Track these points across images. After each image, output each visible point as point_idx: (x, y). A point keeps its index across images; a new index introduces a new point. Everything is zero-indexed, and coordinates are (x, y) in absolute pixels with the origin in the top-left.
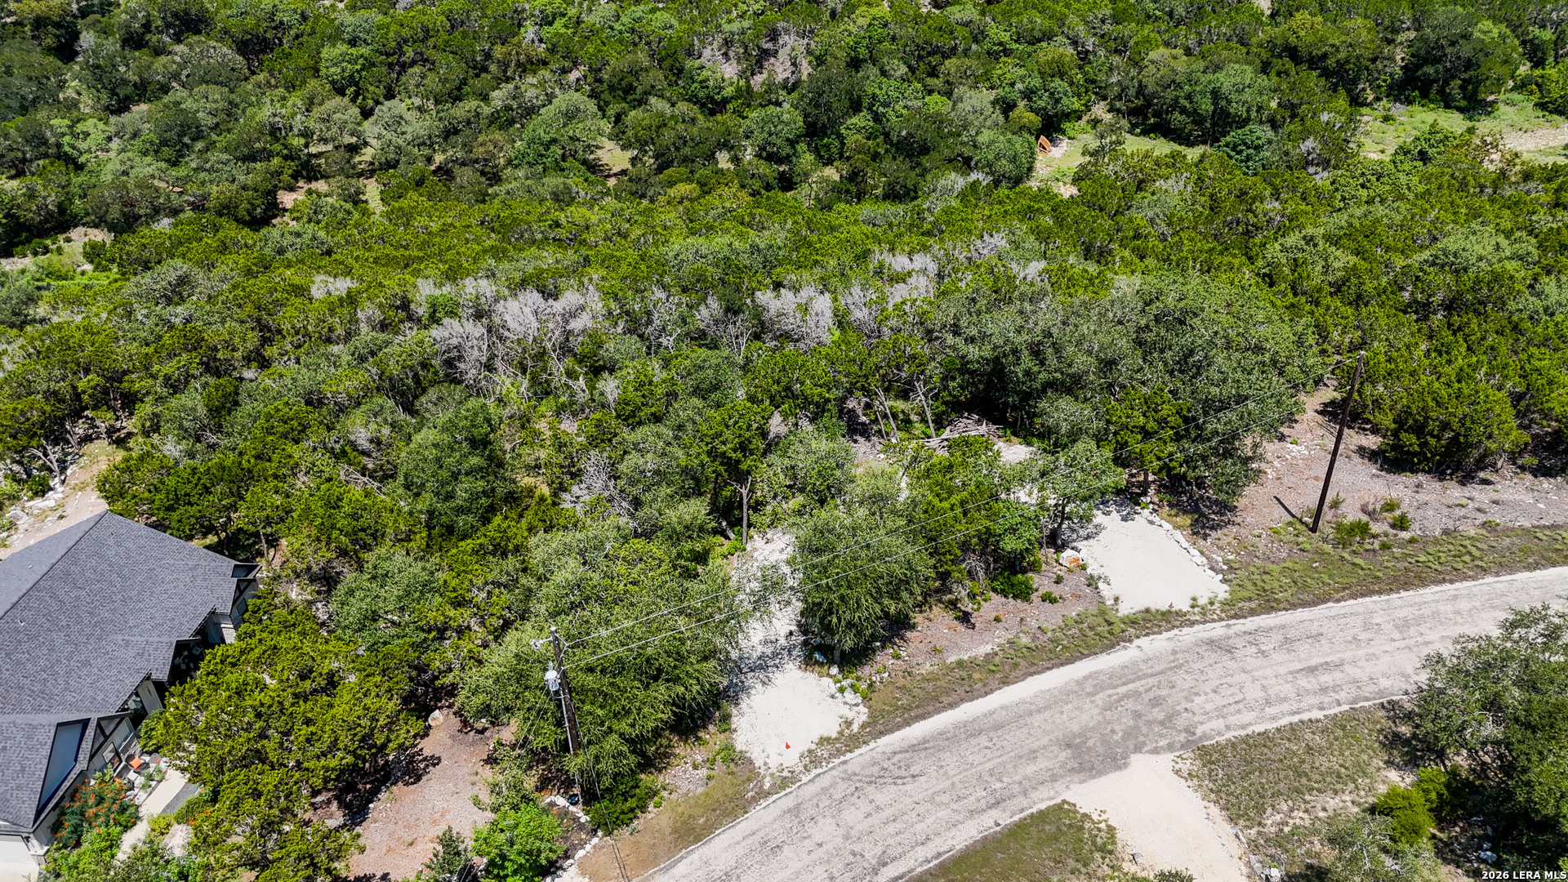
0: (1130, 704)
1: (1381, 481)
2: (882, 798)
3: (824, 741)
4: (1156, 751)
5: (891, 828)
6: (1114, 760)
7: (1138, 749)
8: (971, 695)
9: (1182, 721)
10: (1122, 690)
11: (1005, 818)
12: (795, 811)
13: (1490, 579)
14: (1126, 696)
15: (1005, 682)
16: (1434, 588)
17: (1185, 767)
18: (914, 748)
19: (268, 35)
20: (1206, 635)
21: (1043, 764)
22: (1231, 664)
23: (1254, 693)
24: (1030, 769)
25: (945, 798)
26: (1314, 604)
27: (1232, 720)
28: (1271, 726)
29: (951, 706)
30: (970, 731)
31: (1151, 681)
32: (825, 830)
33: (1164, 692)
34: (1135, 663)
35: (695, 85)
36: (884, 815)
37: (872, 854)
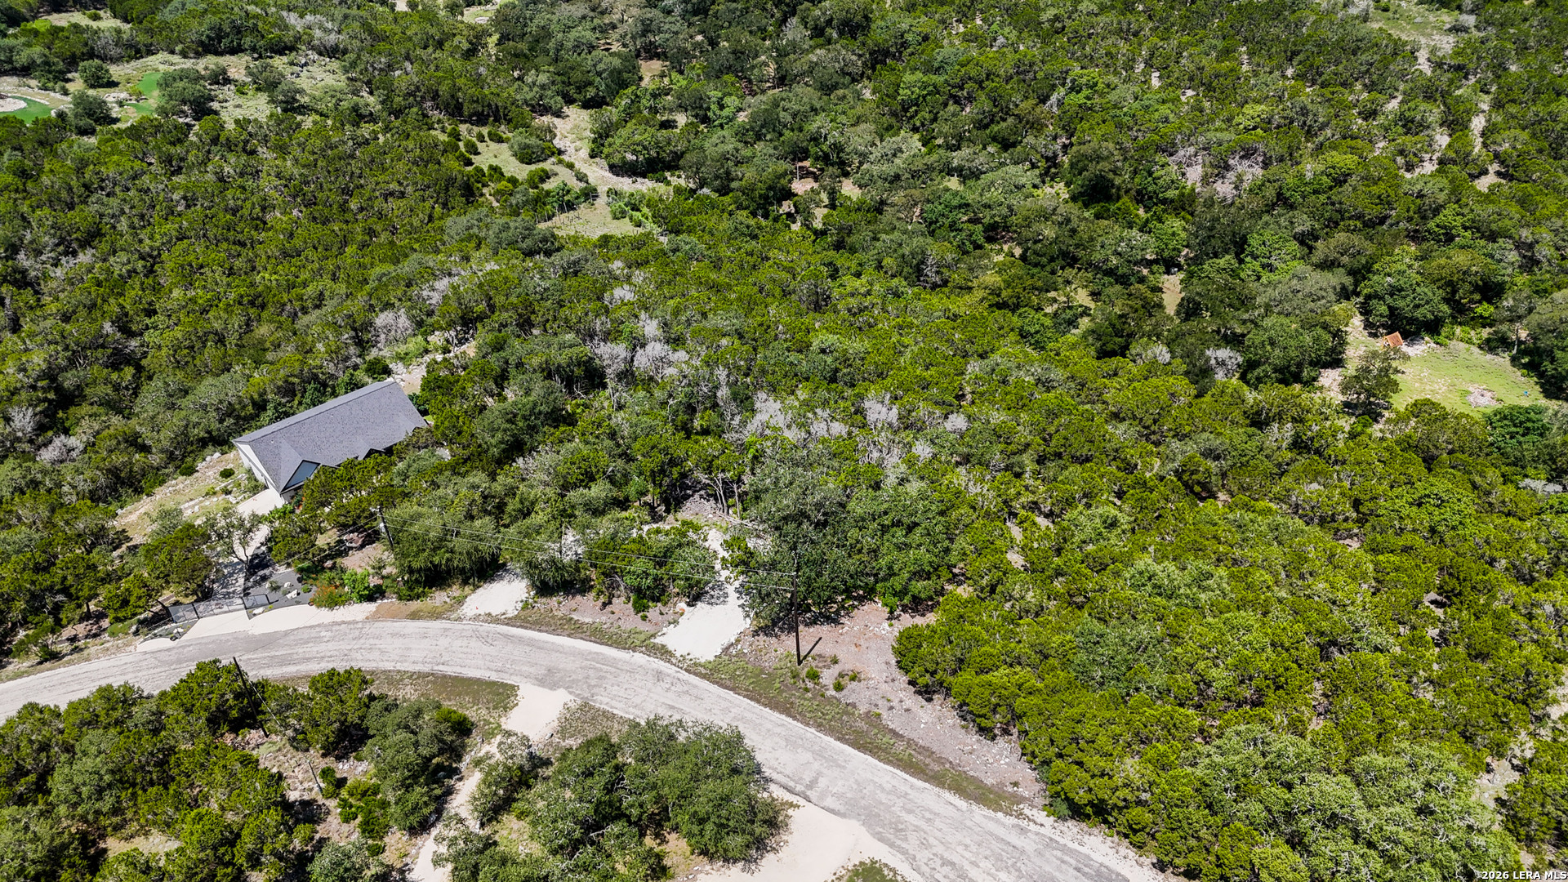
0: (591, 673)
1: (884, 667)
2: (474, 643)
3: (489, 614)
4: (570, 693)
5: (461, 655)
6: (553, 686)
7: (567, 688)
8: (554, 632)
9: (595, 690)
10: (598, 665)
11: (494, 677)
12: (446, 630)
13: (813, 730)
14: (596, 669)
15: (569, 636)
16: (783, 717)
17: (570, 704)
18: (506, 636)
19: (893, 50)
20: (663, 669)
21: (532, 670)
22: (649, 685)
23: (638, 700)
24: (525, 668)
25: (488, 658)
26: (726, 688)
27: (614, 703)
28: (621, 714)
29: (540, 631)
30: (531, 643)
31: (613, 670)
32: (443, 642)
33: (608, 676)
34: (620, 660)
35: (1150, 179)
36: (465, 650)
37: (444, 659)
